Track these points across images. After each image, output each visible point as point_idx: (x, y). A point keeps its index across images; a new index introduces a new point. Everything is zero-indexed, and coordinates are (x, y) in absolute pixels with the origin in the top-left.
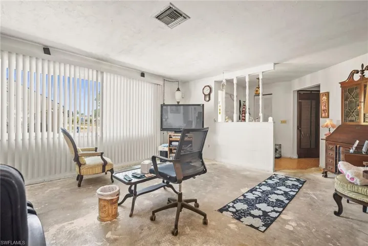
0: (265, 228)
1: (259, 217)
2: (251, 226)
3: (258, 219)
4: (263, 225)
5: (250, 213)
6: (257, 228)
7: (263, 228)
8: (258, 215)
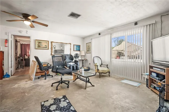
0: (42, 104)
1: (50, 106)
2: (48, 101)
3: (49, 105)
4: (44, 105)
5: (55, 105)
6: (44, 102)
7: (43, 103)
8: (51, 107)
